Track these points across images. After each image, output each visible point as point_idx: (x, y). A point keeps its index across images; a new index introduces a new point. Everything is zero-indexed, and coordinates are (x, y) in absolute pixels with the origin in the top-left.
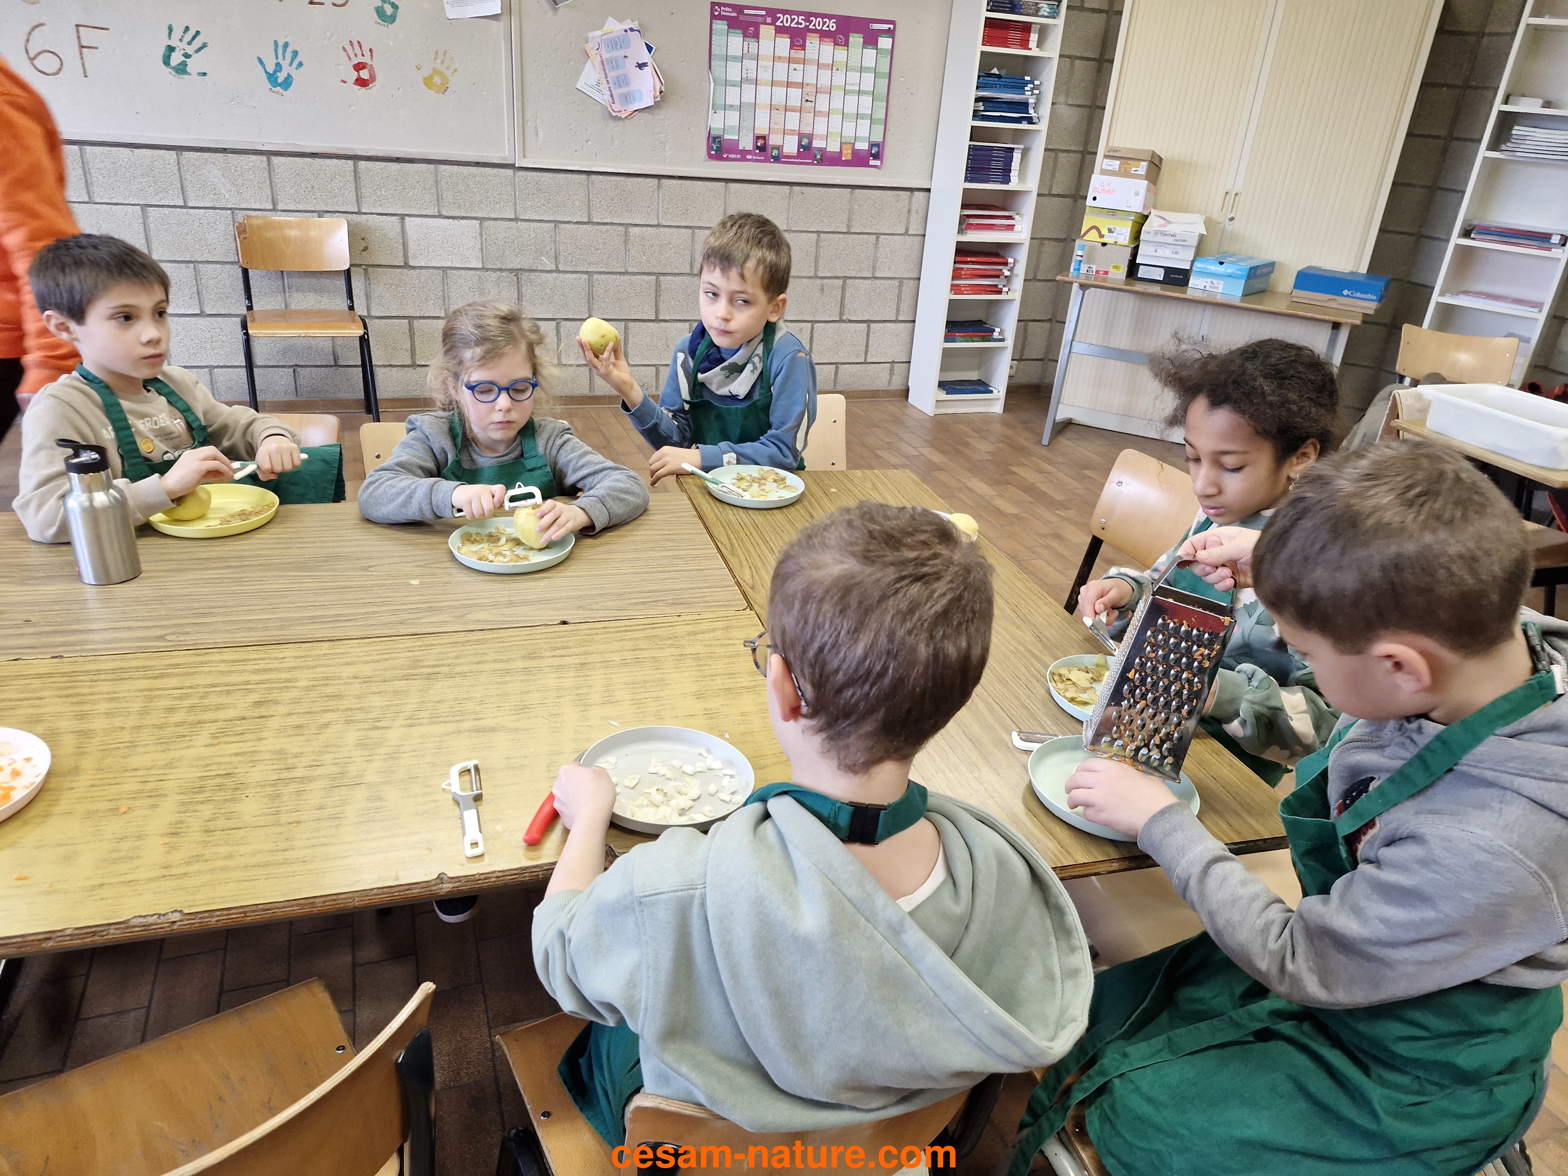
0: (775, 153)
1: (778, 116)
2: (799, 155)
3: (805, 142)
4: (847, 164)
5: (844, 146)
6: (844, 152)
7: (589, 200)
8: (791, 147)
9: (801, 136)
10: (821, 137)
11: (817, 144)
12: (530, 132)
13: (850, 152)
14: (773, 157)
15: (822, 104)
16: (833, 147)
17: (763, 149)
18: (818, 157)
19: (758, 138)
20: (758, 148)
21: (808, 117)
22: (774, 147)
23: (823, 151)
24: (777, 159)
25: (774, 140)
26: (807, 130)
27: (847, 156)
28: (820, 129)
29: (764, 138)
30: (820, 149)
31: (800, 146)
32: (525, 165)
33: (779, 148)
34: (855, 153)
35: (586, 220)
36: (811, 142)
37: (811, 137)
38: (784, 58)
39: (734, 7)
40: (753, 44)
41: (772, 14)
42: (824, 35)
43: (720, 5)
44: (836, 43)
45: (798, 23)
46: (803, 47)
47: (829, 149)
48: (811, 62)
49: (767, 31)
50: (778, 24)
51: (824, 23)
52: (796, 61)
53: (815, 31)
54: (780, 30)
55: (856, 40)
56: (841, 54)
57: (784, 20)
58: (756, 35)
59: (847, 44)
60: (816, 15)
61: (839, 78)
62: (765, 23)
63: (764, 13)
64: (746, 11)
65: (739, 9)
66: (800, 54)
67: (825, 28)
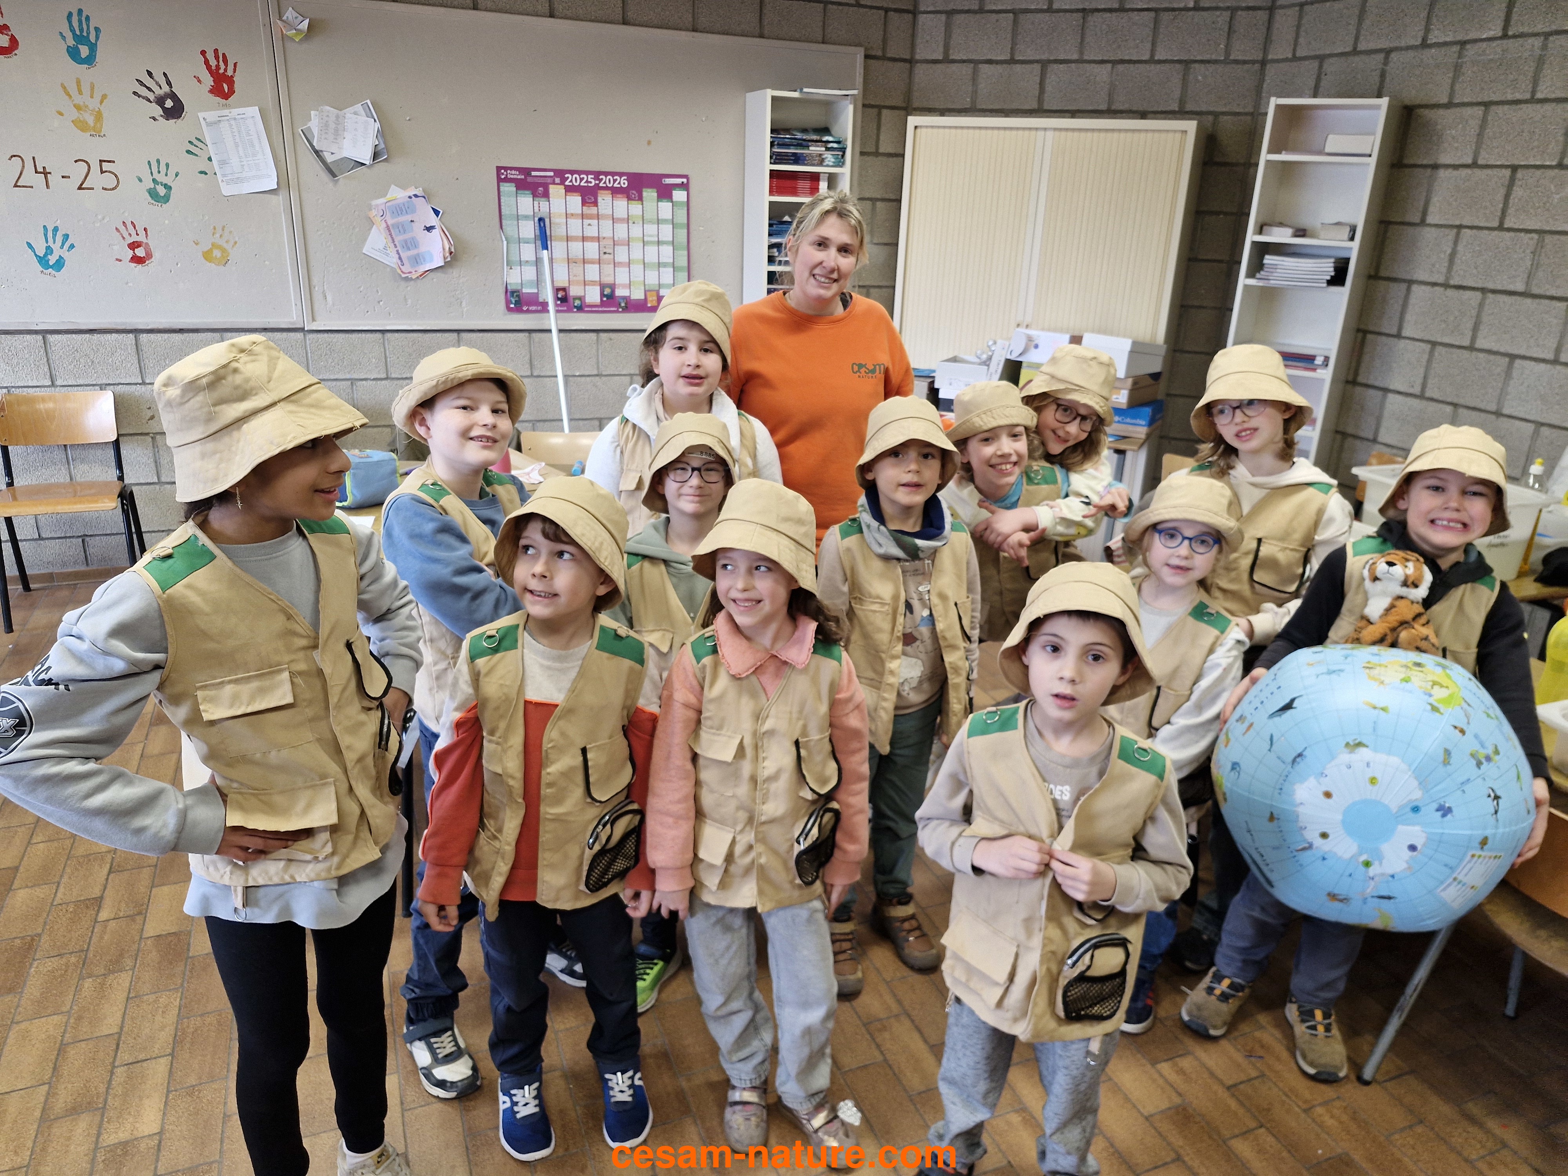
0: (577, 303)
1: (577, 269)
2: (603, 304)
3: (607, 291)
5: (648, 294)
6: (649, 299)
7: (386, 358)
8: (593, 296)
9: (602, 287)
10: (624, 286)
11: (619, 292)
12: (318, 296)
14: (576, 307)
15: (621, 255)
16: (637, 294)
17: (564, 300)
18: (623, 305)
19: (558, 290)
20: (559, 299)
21: (608, 269)
22: (575, 298)
23: (627, 299)
24: (580, 309)
25: (574, 291)
26: (608, 280)
28: (622, 277)
29: (564, 289)
30: (623, 298)
31: (602, 295)
32: (314, 328)
33: (580, 298)
35: (384, 376)
36: (613, 291)
37: (613, 287)
38: (577, 215)
39: (521, 170)
40: (544, 204)
41: (561, 174)
42: (616, 191)
43: (506, 169)
44: (629, 198)
45: (587, 182)
46: (595, 203)
47: (633, 297)
48: (605, 217)
49: (557, 191)
50: (567, 183)
51: (615, 181)
52: (590, 217)
53: (606, 188)
54: (570, 189)
55: (650, 194)
56: (636, 208)
57: (573, 180)
58: (546, 195)
59: (640, 198)
60: (606, 174)
61: (636, 231)
62: (554, 183)
63: (552, 174)
64: (533, 173)
65: (526, 171)
66: (593, 210)
67: (616, 185)
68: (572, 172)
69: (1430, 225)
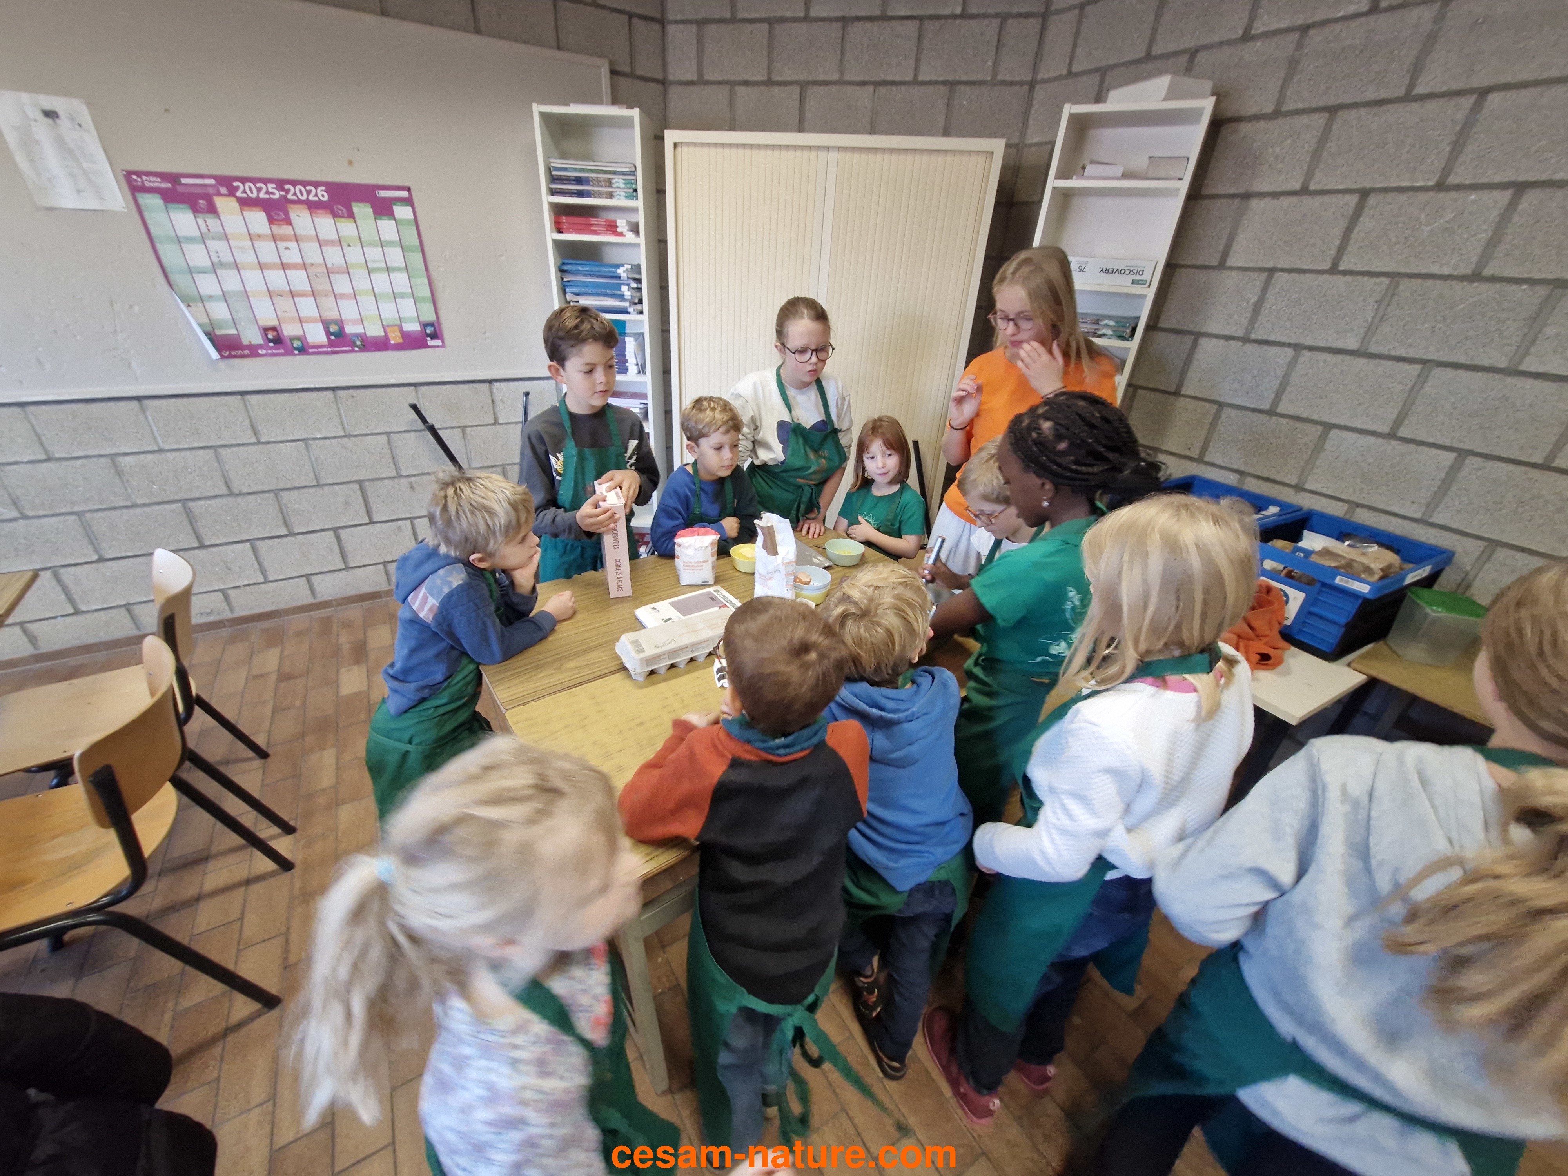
0: (296, 344)
1: (285, 304)
2: (331, 344)
3: (333, 328)
4: (399, 347)
5: (388, 329)
6: (391, 335)
8: (317, 335)
9: (326, 324)
10: (354, 322)
11: (349, 329)
13: (398, 334)
14: (296, 349)
15: (342, 285)
16: (375, 331)
17: (278, 341)
18: (358, 343)
19: (266, 330)
20: (270, 341)
21: (328, 303)
22: (292, 339)
23: (363, 338)
24: (302, 351)
25: (289, 330)
26: (333, 315)
27: (395, 338)
28: (348, 311)
29: (274, 329)
30: (357, 335)
31: (328, 333)
33: (298, 338)
34: (405, 335)
36: (342, 328)
37: (340, 323)
38: (267, 236)
39: (164, 176)
40: (212, 221)
41: (227, 183)
42: (313, 206)
43: (139, 174)
44: (335, 215)
45: (268, 192)
46: (288, 221)
47: (369, 334)
48: (308, 239)
49: (225, 205)
50: (239, 194)
51: (309, 192)
52: (285, 239)
53: (299, 202)
54: (246, 203)
55: (362, 210)
56: (347, 228)
57: (245, 190)
58: (212, 210)
59: (351, 215)
60: (294, 183)
61: (355, 255)
62: (219, 194)
63: (212, 182)
64: (184, 181)
65: (173, 178)
66: (286, 230)
67: (311, 197)
68: (243, 180)
69: (1231, 268)
